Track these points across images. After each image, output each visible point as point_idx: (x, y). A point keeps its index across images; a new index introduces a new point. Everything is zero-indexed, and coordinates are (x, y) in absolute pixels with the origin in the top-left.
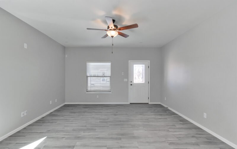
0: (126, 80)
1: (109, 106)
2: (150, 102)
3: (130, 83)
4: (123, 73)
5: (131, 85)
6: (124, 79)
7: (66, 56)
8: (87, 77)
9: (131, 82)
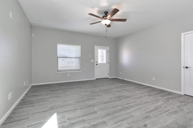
0: (92, 61)
1: (81, 82)
2: (110, 77)
3: (95, 63)
4: (90, 55)
5: (97, 65)
6: (91, 60)
7: (33, 35)
8: (58, 57)
9: (97, 62)
